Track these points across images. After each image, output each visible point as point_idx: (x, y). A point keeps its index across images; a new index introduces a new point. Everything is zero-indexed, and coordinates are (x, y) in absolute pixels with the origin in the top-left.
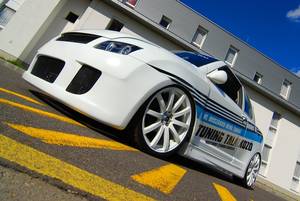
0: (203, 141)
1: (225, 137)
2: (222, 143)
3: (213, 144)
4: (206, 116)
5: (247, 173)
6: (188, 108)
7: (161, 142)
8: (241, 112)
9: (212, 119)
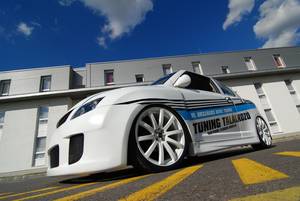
0: (205, 135)
1: (221, 122)
2: (222, 126)
3: (217, 131)
4: (193, 115)
5: (260, 137)
6: (172, 116)
7: (167, 156)
8: (222, 96)
9: (200, 114)
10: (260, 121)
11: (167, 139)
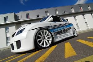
0: (58, 36)
1: (63, 31)
2: (63, 32)
3: (61, 34)
4: (54, 30)
5: (74, 34)
6: (48, 32)
7: (46, 44)
8: (63, 23)
9: (56, 30)
10: (74, 29)
11: (46, 39)
